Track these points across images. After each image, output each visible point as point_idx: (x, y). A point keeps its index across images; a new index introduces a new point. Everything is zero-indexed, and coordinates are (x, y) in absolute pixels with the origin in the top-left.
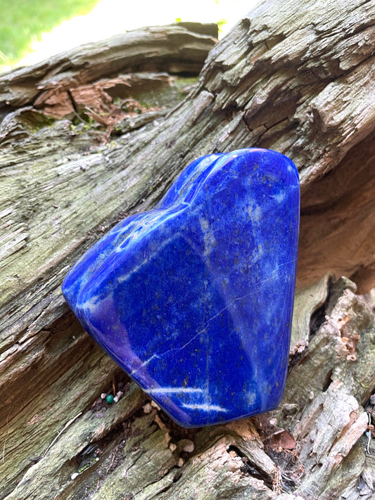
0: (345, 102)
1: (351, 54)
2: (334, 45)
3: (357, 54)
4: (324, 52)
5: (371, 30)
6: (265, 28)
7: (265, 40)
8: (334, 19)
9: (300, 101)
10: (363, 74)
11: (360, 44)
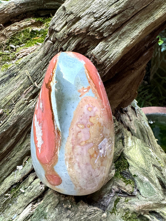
0: (107, 51)
1: (109, 29)
2: (102, 25)
3: (112, 28)
4: (97, 28)
5: (119, 16)
6: (72, 13)
7: (72, 20)
8: (102, 10)
9: (89, 47)
10: (116, 37)
11: (113, 24)
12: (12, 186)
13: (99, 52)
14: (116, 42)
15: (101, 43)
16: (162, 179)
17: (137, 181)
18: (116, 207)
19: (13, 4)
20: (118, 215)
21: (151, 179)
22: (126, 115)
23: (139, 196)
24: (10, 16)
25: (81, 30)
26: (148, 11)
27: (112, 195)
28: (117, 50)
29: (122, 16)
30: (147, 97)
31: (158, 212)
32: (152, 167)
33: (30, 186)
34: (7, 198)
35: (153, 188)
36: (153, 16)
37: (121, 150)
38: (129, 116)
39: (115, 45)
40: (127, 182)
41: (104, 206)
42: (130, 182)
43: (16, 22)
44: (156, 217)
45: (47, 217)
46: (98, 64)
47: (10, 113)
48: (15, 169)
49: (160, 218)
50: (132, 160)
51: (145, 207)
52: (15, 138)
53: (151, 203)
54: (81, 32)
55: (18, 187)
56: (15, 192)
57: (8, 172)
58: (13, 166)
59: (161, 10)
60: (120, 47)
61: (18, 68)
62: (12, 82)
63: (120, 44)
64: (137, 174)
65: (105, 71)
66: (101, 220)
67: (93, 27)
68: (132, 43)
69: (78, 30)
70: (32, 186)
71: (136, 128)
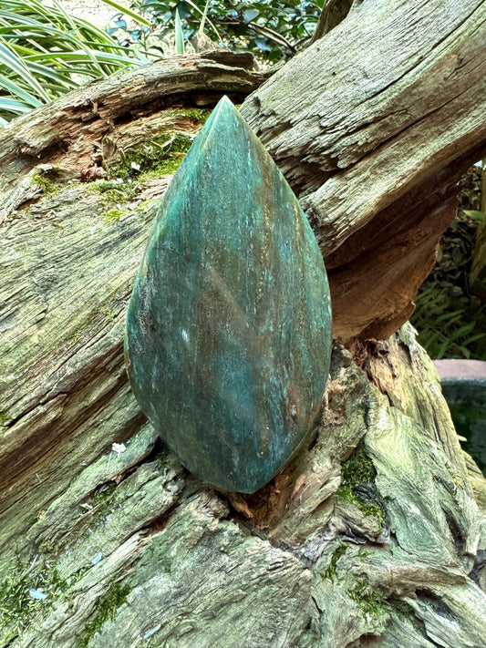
0: (341, 199)
1: (350, 152)
2: (335, 143)
3: (356, 152)
4: (324, 149)
5: (373, 127)
6: (273, 114)
7: (273, 127)
8: (338, 114)
9: (303, 188)
10: (364, 170)
11: (360, 143)
12: (99, 487)
13: (324, 201)
14: (365, 180)
15: (330, 180)
16: (456, 515)
17: (393, 512)
18: (336, 566)
19: (141, 79)
20: (338, 584)
21: (426, 509)
22: (383, 362)
23: (394, 549)
24: (132, 103)
25: (290, 149)
26: (440, 119)
27: (329, 538)
28: (364, 198)
29: (380, 128)
30: (458, 333)
31: (438, 593)
32: (431, 480)
33: (139, 493)
34: (86, 514)
35: (431, 531)
36: (450, 130)
37: (358, 434)
38: (391, 366)
39: (362, 187)
40: (368, 511)
41: (308, 559)
42: (375, 511)
43: (143, 116)
44: (434, 608)
45: (172, 568)
46: (320, 225)
47: (115, 316)
48: (107, 449)
49: (444, 612)
50: (383, 460)
51: (406, 574)
52: (119, 376)
53: (423, 567)
54: (290, 154)
55: (111, 492)
56: (104, 502)
57: (92, 454)
58: (106, 441)
59: (470, 119)
60: (371, 192)
61: (141, 221)
62: (125, 250)
63: (373, 186)
64: (394, 494)
65: (334, 243)
66: (298, 584)
67: (316, 145)
68: (400, 185)
69: (282, 150)
70: (144, 492)
71: (408, 399)
